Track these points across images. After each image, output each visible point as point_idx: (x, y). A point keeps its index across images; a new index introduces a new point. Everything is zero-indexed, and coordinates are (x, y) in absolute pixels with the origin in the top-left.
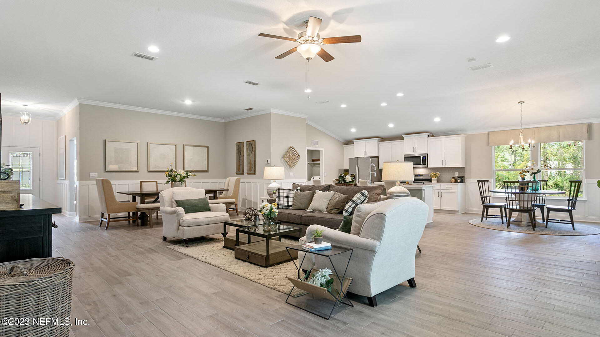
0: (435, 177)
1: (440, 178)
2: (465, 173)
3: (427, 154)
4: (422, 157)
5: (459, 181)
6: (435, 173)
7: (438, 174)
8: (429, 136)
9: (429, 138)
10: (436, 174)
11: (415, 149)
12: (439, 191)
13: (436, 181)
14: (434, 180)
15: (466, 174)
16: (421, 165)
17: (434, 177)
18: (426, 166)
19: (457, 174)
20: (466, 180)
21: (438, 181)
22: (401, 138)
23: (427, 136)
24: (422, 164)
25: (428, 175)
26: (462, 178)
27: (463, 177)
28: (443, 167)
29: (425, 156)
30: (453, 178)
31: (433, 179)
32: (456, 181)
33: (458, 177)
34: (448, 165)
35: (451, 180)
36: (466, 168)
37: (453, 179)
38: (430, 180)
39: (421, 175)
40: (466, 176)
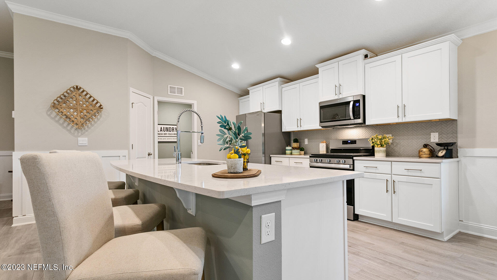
0: (382, 146)
1: (392, 146)
2: (456, 133)
3: (364, 97)
4: (351, 103)
5: (441, 154)
6: (380, 137)
7: (389, 138)
8: (366, 56)
9: (368, 60)
10: (384, 138)
11: (338, 88)
12: (388, 177)
13: (384, 154)
14: (379, 151)
15: (459, 135)
16: (350, 119)
17: (378, 145)
18: (360, 121)
19: (435, 138)
20: (461, 152)
21: (388, 154)
22: (315, 72)
23: (363, 57)
24: (352, 118)
25: (365, 140)
26: (449, 148)
27: (453, 144)
28: (400, 120)
29: (358, 101)
30: (425, 146)
31: (376, 149)
32: (433, 154)
33: (438, 144)
34: (411, 117)
35: (419, 152)
36: (459, 123)
37: (425, 150)
38: (370, 152)
39: (354, 142)
40: (460, 142)
